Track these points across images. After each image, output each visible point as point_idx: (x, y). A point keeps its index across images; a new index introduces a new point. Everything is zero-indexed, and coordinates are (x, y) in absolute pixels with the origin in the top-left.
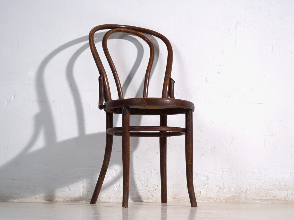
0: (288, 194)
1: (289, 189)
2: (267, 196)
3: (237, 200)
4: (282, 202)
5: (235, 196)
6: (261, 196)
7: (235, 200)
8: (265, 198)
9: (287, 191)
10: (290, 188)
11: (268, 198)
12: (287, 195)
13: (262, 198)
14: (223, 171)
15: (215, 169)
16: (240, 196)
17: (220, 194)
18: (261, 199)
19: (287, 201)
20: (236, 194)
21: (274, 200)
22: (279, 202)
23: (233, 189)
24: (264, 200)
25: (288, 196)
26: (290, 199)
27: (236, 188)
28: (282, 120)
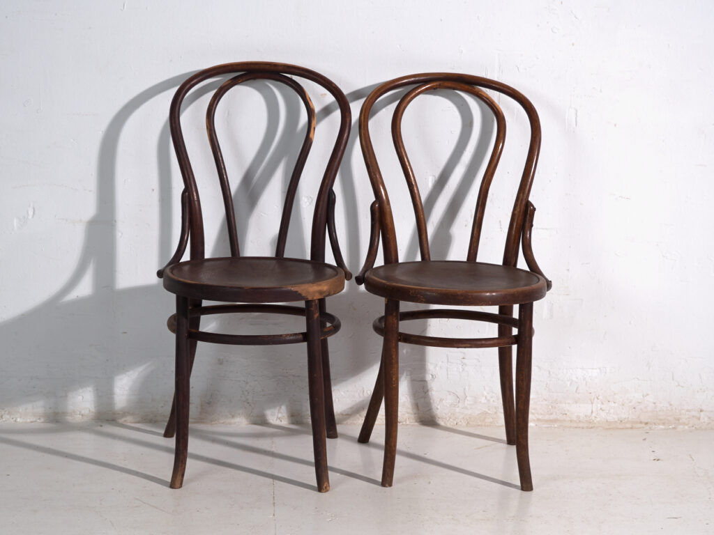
0: (594, 410)
1: (596, 399)
2: (552, 414)
3: (491, 420)
4: (581, 425)
5: (487, 413)
6: (538, 414)
7: (487, 420)
8: (547, 417)
9: (592, 403)
10: (598, 399)
11: (552, 417)
12: (592, 412)
13: (540, 417)
14: (464, 364)
15: (448, 359)
16: (496, 413)
17: (457, 410)
18: (538, 420)
19: (590, 422)
20: (489, 410)
21: (564, 420)
22: (575, 425)
23: (483, 400)
24: (546, 421)
25: (594, 415)
26: (598, 419)
27: (488, 398)
28: (587, 264)
